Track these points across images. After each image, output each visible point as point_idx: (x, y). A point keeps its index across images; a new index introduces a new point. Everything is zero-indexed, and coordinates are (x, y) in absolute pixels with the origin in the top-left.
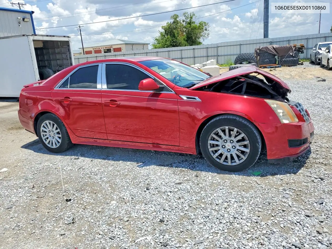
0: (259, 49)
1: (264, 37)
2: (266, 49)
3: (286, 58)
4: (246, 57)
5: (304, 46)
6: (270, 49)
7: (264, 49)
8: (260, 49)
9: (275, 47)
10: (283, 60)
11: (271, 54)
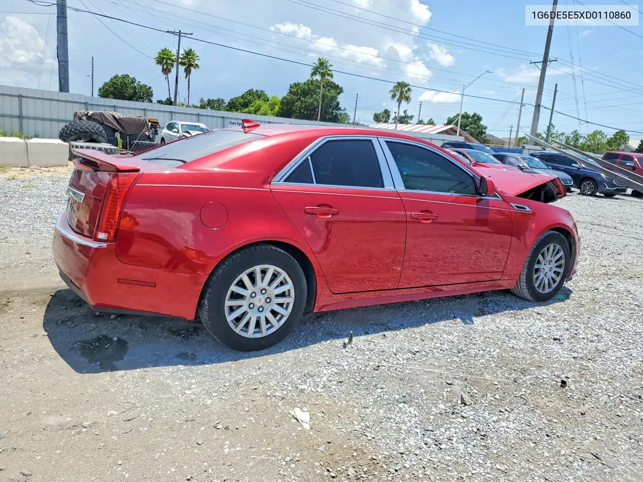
0: (86, 115)
1: (61, 90)
2: (101, 117)
3: (139, 140)
4: (84, 128)
5: (158, 123)
6: (109, 118)
7: (97, 116)
8: (89, 115)
9: (117, 117)
10: (134, 143)
11: (110, 127)
